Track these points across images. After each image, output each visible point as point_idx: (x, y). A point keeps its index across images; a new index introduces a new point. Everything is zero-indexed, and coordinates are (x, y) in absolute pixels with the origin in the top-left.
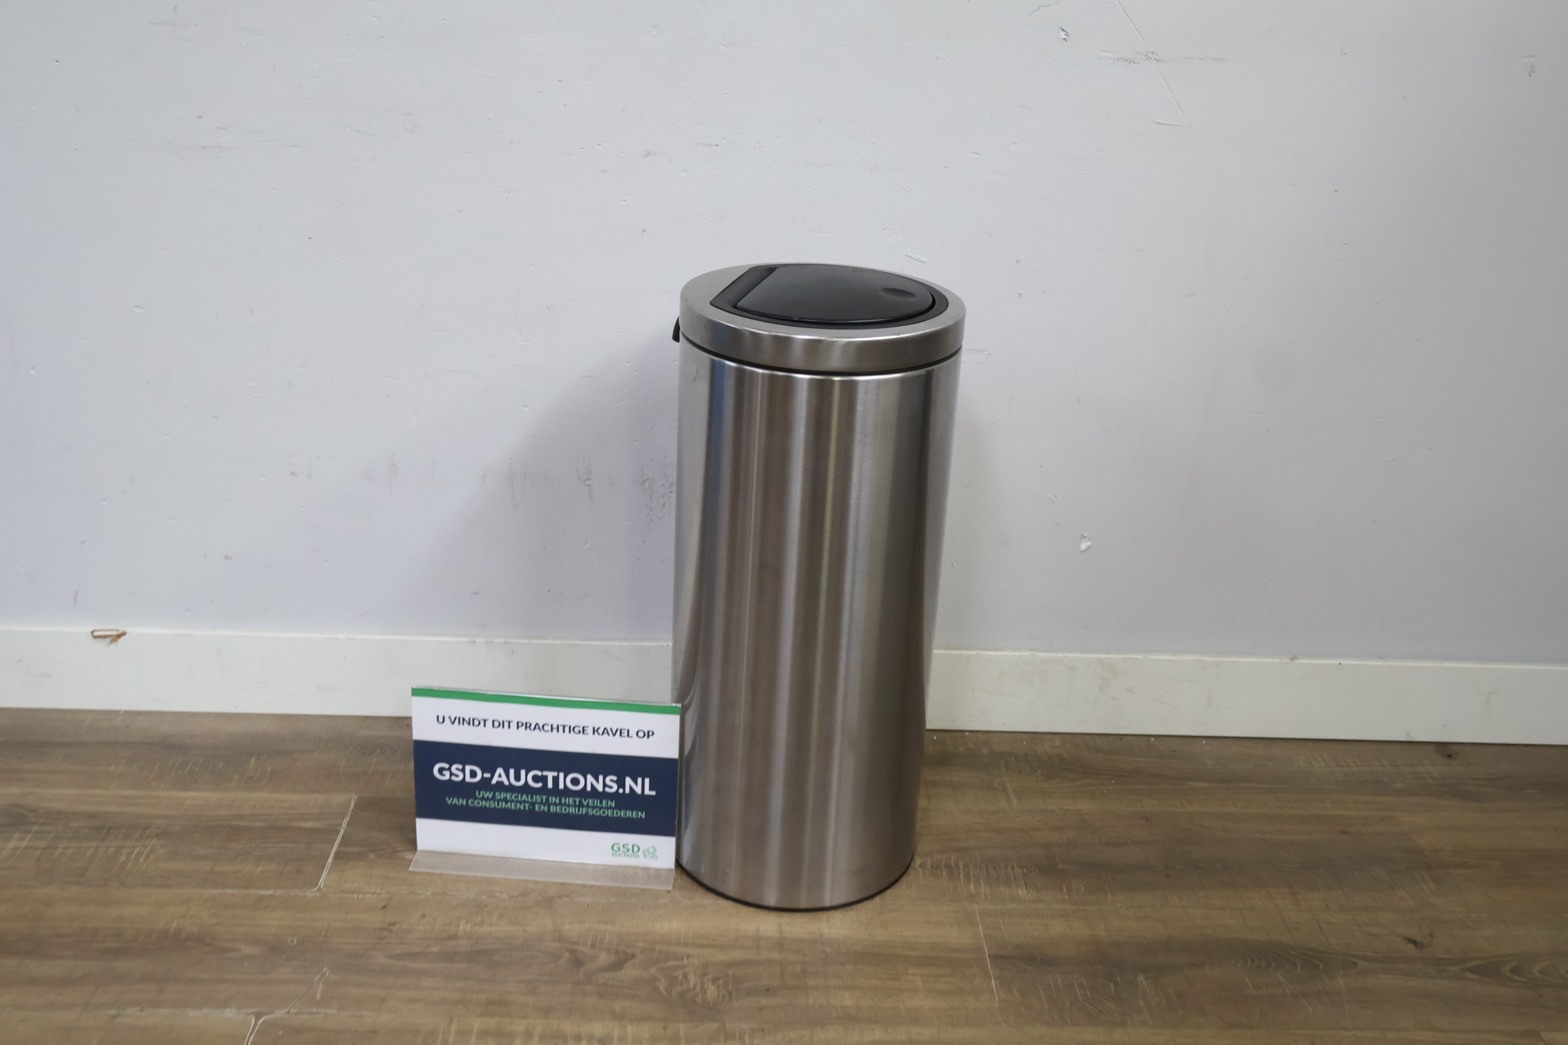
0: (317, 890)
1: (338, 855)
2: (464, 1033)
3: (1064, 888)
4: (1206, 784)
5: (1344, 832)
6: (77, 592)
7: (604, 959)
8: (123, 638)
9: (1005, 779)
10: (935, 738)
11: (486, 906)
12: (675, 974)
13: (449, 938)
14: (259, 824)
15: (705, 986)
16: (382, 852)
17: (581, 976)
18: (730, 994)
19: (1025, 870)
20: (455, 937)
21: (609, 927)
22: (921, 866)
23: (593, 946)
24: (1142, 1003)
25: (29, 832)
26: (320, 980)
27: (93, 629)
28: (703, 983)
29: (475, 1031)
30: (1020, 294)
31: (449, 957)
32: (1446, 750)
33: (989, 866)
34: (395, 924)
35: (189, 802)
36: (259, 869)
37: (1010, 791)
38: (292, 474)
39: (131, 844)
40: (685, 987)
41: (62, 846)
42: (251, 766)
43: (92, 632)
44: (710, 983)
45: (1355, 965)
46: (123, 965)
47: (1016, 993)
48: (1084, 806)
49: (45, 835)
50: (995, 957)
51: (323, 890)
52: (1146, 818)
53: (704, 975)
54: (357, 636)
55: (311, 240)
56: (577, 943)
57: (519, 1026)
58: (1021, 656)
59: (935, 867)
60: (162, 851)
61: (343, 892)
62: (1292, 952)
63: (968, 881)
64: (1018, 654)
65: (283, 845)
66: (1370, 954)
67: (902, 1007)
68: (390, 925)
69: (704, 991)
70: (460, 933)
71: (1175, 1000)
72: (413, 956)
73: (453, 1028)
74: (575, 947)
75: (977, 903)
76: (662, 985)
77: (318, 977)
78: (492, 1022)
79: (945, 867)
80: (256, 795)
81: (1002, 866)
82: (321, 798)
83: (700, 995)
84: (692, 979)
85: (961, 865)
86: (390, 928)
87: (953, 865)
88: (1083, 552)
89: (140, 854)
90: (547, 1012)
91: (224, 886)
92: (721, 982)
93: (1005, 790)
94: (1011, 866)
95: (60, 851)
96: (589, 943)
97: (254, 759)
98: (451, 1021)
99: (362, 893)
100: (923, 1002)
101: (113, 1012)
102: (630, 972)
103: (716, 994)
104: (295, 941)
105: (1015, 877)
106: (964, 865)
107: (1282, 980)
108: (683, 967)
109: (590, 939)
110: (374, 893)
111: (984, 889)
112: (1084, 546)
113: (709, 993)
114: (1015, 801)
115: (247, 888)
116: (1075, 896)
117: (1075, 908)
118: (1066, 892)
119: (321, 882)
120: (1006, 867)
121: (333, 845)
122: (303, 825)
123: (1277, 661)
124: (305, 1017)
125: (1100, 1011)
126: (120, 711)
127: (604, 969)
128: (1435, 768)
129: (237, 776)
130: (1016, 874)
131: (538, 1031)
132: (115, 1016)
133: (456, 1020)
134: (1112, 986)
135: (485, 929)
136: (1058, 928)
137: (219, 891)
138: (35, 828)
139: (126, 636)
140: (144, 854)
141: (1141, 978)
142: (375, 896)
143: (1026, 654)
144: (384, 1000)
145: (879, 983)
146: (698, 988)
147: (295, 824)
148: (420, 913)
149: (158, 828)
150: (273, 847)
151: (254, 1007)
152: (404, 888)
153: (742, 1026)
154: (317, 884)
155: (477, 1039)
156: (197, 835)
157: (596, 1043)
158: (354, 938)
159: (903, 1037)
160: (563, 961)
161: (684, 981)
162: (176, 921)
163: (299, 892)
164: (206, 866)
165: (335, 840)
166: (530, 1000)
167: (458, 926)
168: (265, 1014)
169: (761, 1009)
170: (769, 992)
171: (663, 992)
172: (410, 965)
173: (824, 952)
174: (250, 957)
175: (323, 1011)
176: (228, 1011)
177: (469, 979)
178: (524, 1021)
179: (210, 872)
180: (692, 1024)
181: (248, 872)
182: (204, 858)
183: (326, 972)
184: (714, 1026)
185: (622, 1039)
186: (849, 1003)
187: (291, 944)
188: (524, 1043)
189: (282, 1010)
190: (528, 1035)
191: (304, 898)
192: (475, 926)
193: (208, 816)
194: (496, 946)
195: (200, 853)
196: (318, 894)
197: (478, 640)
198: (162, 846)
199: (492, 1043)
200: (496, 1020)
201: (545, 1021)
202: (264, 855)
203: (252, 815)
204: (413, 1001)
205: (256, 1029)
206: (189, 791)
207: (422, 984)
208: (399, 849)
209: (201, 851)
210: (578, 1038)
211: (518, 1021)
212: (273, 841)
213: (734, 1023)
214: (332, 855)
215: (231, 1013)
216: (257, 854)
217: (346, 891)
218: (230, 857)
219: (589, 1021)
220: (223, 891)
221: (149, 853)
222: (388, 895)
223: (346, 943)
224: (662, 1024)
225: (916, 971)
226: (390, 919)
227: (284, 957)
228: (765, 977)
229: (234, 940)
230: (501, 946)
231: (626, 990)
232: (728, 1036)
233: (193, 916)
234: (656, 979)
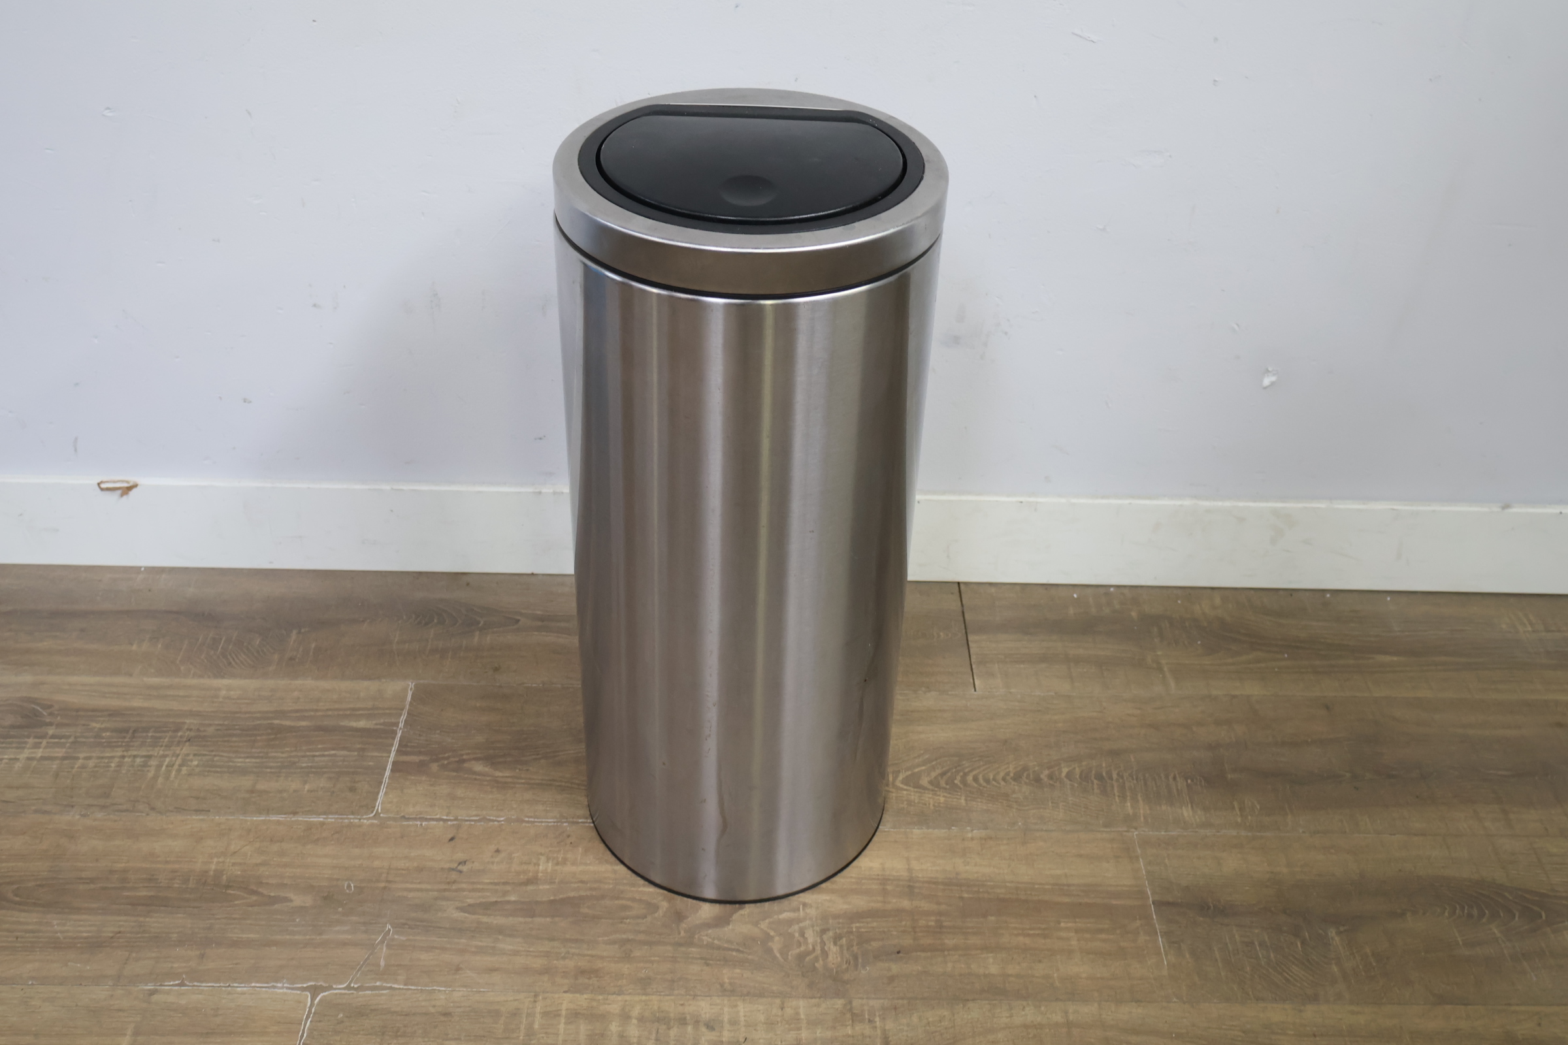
0: (374, 816)
1: (396, 766)
2: (551, 1015)
3: (1236, 804)
4: (1395, 659)
5: (1560, 725)
6: (76, 439)
7: (707, 909)
8: (134, 490)
9: (1159, 653)
10: (1075, 596)
12: (791, 931)
13: (528, 882)
14: (304, 723)
15: (826, 948)
16: (446, 762)
17: (682, 933)
18: (856, 958)
19: (1189, 781)
20: (533, 880)
22: (1068, 776)
24: (1335, 969)
25: (43, 737)
26: (382, 942)
27: (99, 481)
28: (823, 943)
29: (564, 1013)
30: (1215, 81)
31: (528, 909)
33: (1147, 775)
34: (465, 862)
35: (223, 693)
36: (307, 787)
37: (1166, 669)
38: (315, 305)
39: (161, 753)
40: (802, 948)
41: (81, 755)
42: (292, 643)
43: (99, 484)
44: (832, 943)
46: (157, 922)
47: (1188, 956)
48: (1253, 689)
49: (63, 740)
50: (1158, 904)
51: (381, 815)
52: (1327, 708)
53: (824, 931)
54: (404, 488)
55: (315, 23)
57: (614, 1005)
58: (1181, 506)
59: (1085, 777)
60: (195, 763)
61: (404, 818)
62: (1506, 894)
63: (1123, 797)
64: (1179, 503)
65: (333, 752)
67: (1055, 975)
68: (459, 864)
69: (825, 953)
70: (540, 875)
71: (1374, 964)
72: (487, 907)
73: (539, 1008)
75: (1136, 829)
76: (776, 945)
77: (380, 938)
78: (583, 1000)
79: (1096, 779)
80: (299, 682)
81: (1162, 775)
82: (371, 686)
83: (821, 962)
84: (811, 936)
85: (1115, 776)
86: (460, 868)
87: (1104, 774)
88: (1265, 388)
89: (170, 765)
90: (644, 984)
91: (268, 811)
92: (844, 941)
93: (1160, 669)
94: (1172, 775)
95: (81, 761)
97: (295, 632)
98: (536, 996)
99: (426, 820)
100: (1079, 968)
101: (150, 987)
102: (738, 928)
103: (839, 959)
104: (352, 886)
105: (1178, 790)
106: (1118, 774)
107: (1498, 935)
108: (799, 921)
110: (441, 820)
111: (1143, 809)
112: (1267, 381)
113: (830, 958)
114: (1172, 684)
115: (295, 813)
116: (1249, 817)
117: (1250, 834)
118: (1239, 813)
119: (379, 804)
120: (1167, 777)
121: (390, 752)
122: (354, 724)
123: (1485, 510)
124: (369, 992)
125: (1287, 980)
126: (141, 567)
127: (707, 925)
129: (276, 657)
130: (1179, 788)
131: (636, 1012)
132: (152, 993)
133: (540, 998)
134: (1299, 944)
135: (569, 868)
136: (1232, 863)
137: (262, 818)
138: (51, 731)
139: (138, 487)
140: (176, 767)
141: (1332, 932)
142: (441, 823)
143: (1187, 502)
144: (458, 969)
145: (1027, 941)
146: (818, 948)
147: (345, 723)
148: (493, 847)
149: (191, 730)
150: (324, 756)
151: (310, 980)
152: (474, 813)
153: (872, 1003)
154: (374, 807)
155: (566, 1023)
156: (234, 739)
157: (704, 1029)
158: (420, 883)
159: (1058, 1018)
160: (661, 912)
161: (801, 940)
162: (215, 860)
163: (353, 819)
164: (246, 782)
165: (392, 745)
166: (626, 968)
167: (539, 865)
168: (324, 989)
169: (892, 979)
170: (901, 955)
171: (778, 955)
172: (485, 919)
173: (961, 898)
174: (302, 910)
175: (389, 985)
176: (279, 985)
177: (552, 939)
178: (620, 998)
179: (252, 792)
180: (814, 1001)
181: (295, 791)
182: (244, 772)
183: (389, 930)
184: (839, 1003)
185: (734, 1022)
186: (994, 969)
187: (348, 891)
188: (620, 1029)
189: (341, 983)
190: (625, 1017)
191: (360, 826)
192: (557, 864)
193: (246, 713)
194: (583, 893)
195: (239, 764)
196: (375, 822)
197: (544, 490)
198: (195, 755)
199: (583, 1028)
200: (586, 996)
201: (644, 998)
202: (311, 767)
203: (297, 711)
204: (492, 970)
205: (313, 1010)
206: (223, 677)
207: (501, 946)
208: (465, 757)
209: (239, 762)
210: (682, 1021)
211: (612, 997)
212: (320, 746)
213: (862, 998)
214: (389, 767)
215: (282, 988)
216: (304, 765)
217: (407, 816)
218: (273, 770)
219: (695, 996)
220: (268, 818)
221: (180, 766)
222: (455, 822)
223: (410, 890)
224: (778, 1001)
225: (1070, 925)
226: (460, 856)
227: (340, 909)
228: (895, 933)
229: (283, 886)
230: (588, 893)
231: (734, 953)
232: (856, 1017)
233: (235, 853)
234: (769, 938)
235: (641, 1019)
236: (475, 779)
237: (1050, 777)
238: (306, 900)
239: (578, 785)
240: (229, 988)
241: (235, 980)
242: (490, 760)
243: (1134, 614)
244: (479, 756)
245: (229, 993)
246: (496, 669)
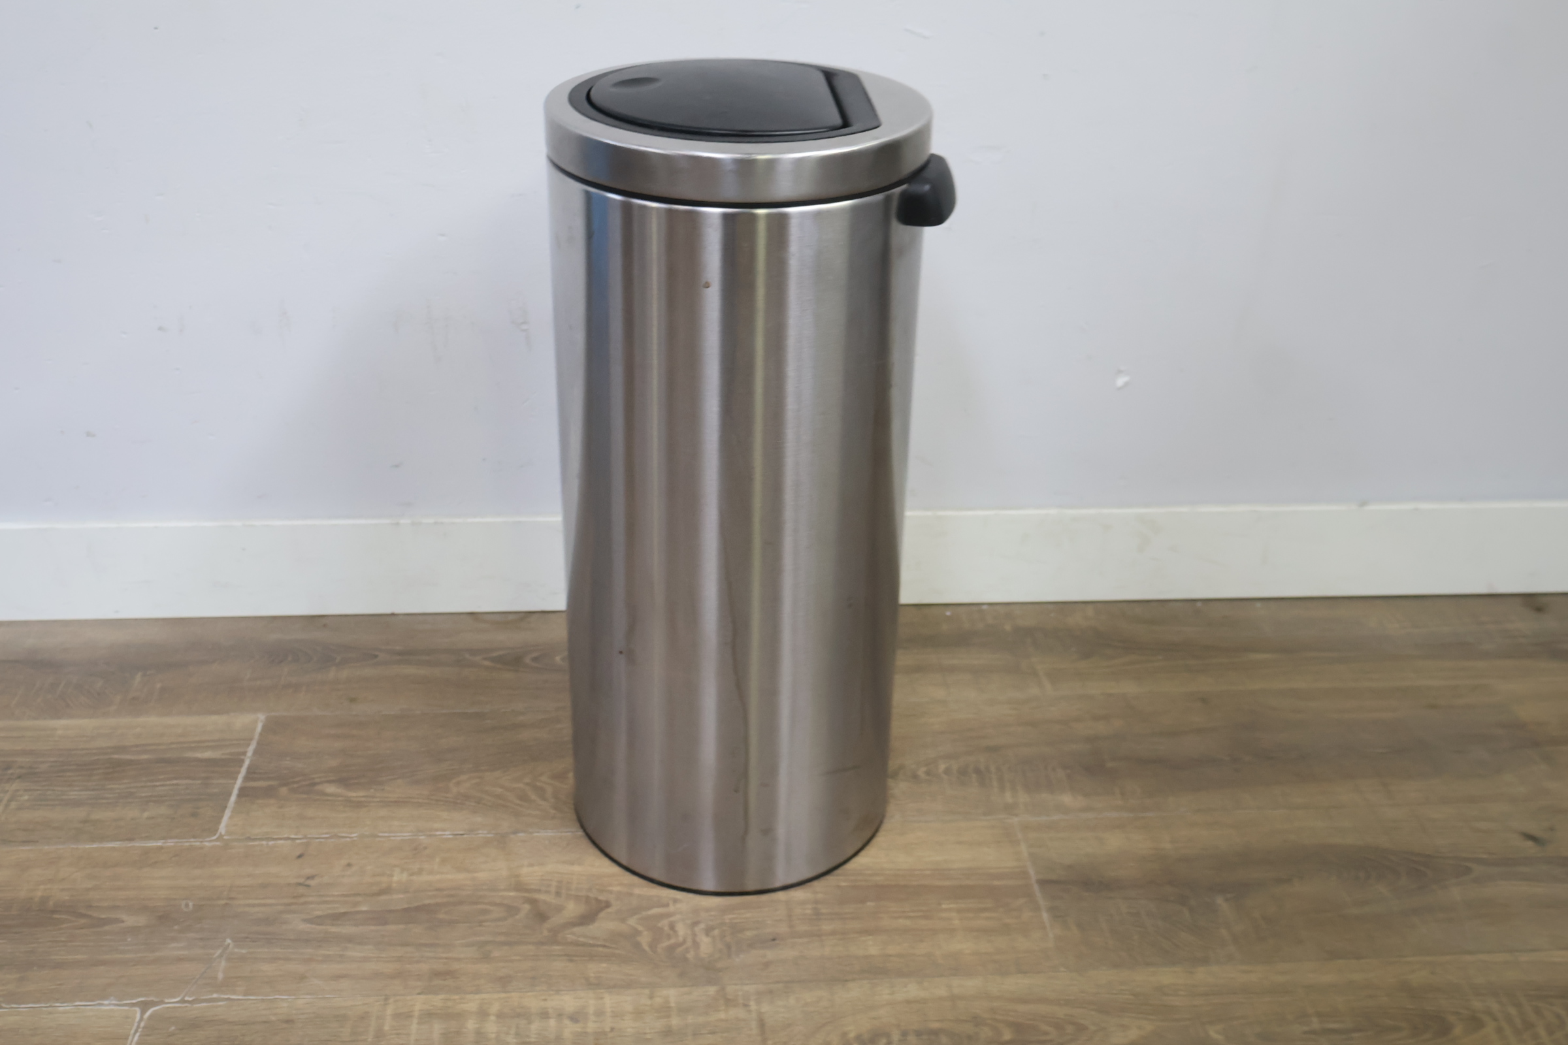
0: (217, 838)
1: (243, 793)
2: (403, 1016)
3: (1117, 790)
4: (1268, 656)
5: (1433, 706)
7: (572, 909)
9: (1034, 660)
10: (948, 613)
11: (425, 848)
12: (660, 925)
13: (381, 892)
14: (145, 757)
15: (698, 939)
16: (295, 786)
17: (545, 933)
19: (1069, 771)
20: (386, 891)
21: (577, 868)
22: (947, 771)
23: (558, 894)
24: (1224, 932)
26: (221, 956)
28: (694, 935)
29: (416, 1014)
31: (380, 917)
32: (1534, 602)
33: (1026, 768)
34: (313, 877)
35: (60, 732)
36: (146, 814)
37: (1041, 674)
38: (160, 329)
40: (672, 941)
42: (136, 684)
44: (704, 935)
45: (1468, 870)
47: (1074, 928)
48: (1129, 688)
50: (1043, 883)
51: (225, 837)
52: (1204, 701)
53: (696, 924)
56: (539, 891)
57: (471, 1004)
58: (1046, 514)
59: (963, 772)
60: (26, 797)
61: (249, 839)
62: (1393, 858)
63: (1002, 788)
64: (1044, 512)
65: (175, 782)
66: (1485, 856)
67: (938, 953)
68: (308, 878)
69: (696, 944)
70: (394, 885)
71: (1264, 926)
72: (337, 918)
73: (390, 1010)
74: (537, 896)
75: (1016, 815)
76: (645, 939)
77: (219, 952)
78: (437, 1000)
79: (974, 773)
80: (142, 720)
81: (1041, 767)
82: (219, 720)
83: (692, 950)
84: (681, 930)
85: (993, 769)
86: (309, 882)
87: (982, 769)
88: (1120, 389)
90: (504, 982)
91: (102, 839)
92: (716, 932)
93: (1036, 674)
94: (1051, 767)
96: (553, 890)
97: (138, 677)
98: (386, 999)
99: (273, 839)
100: (963, 946)
102: (604, 926)
103: (711, 949)
104: (191, 904)
105: (1057, 780)
106: (997, 768)
107: (1386, 893)
108: (669, 915)
109: (554, 884)
110: (288, 839)
111: (1023, 797)
112: (1121, 381)
113: (702, 949)
114: (1048, 686)
115: (131, 840)
116: (1130, 800)
117: (1132, 815)
118: (1120, 797)
119: (222, 828)
120: (1046, 768)
121: (236, 779)
122: (199, 755)
123: (1344, 507)
124: (204, 1005)
125: (1177, 945)
127: (573, 923)
128: (1524, 624)
129: (118, 698)
130: (1059, 777)
131: (495, 1008)
133: (391, 1000)
134: (1187, 912)
135: (425, 878)
136: (1114, 842)
137: (95, 846)
141: (1220, 900)
142: (289, 842)
143: (1053, 511)
144: (302, 978)
145: (908, 923)
146: (689, 943)
147: (189, 754)
148: (344, 862)
149: (22, 767)
150: (163, 785)
151: (139, 996)
152: (325, 831)
153: (746, 988)
154: (217, 830)
155: (419, 1023)
156: (69, 774)
157: (567, 1022)
158: (264, 898)
159: (942, 992)
160: (521, 915)
161: (671, 932)
162: (42, 887)
163: (195, 842)
164: (80, 813)
165: (239, 772)
166: (484, 968)
167: (392, 876)
168: (154, 1004)
169: (767, 965)
170: (777, 942)
171: (647, 948)
172: (333, 929)
173: (839, 887)
174: (134, 930)
175: (226, 997)
176: (106, 1002)
177: (407, 945)
178: (477, 996)
179: (85, 822)
180: (686, 989)
181: (132, 819)
182: (77, 803)
183: (229, 944)
184: (712, 990)
185: (600, 1013)
186: (874, 950)
187: (185, 910)
188: (477, 1026)
189: (174, 997)
190: (483, 1014)
191: (202, 848)
192: (412, 874)
193: (83, 749)
194: (439, 900)
195: (73, 797)
196: (218, 843)
197: (402, 521)
198: (26, 790)
199: (438, 1028)
200: (442, 996)
201: (503, 995)
202: (151, 796)
203: (137, 746)
204: (338, 977)
205: (142, 1024)
206: (59, 718)
207: (349, 953)
208: (317, 780)
209: (73, 794)
210: (545, 1015)
211: (469, 996)
212: (162, 777)
213: (736, 984)
214: (235, 792)
215: (109, 1005)
216: (143, 795)
217: (252, 837)
218: (110, 801)
219: (558, 992)
220: (101, 845)
221: (10, 801)
222: (304, 841)
223: (254, 906)
224: (647, 991)
225: (951, 906)
226: (308, 871)
227: (176, 927)
228: (769, 922)
229: (115, 908)
230: (445, 900)
231: (601, 949)
232: (729, 1002)
233: (63, 879)
234: (637, 933)
235: (500, 1016)
236: (328, 800)
237: (928, 773)
238: (141, 920)
239: (437, 800)
240: (50, 1009)
241: (57, 1000)
242: (343, 782)
243: (1008, 627)
244: (332, 778)
245: (50, 1013)
246: (352, 700)
